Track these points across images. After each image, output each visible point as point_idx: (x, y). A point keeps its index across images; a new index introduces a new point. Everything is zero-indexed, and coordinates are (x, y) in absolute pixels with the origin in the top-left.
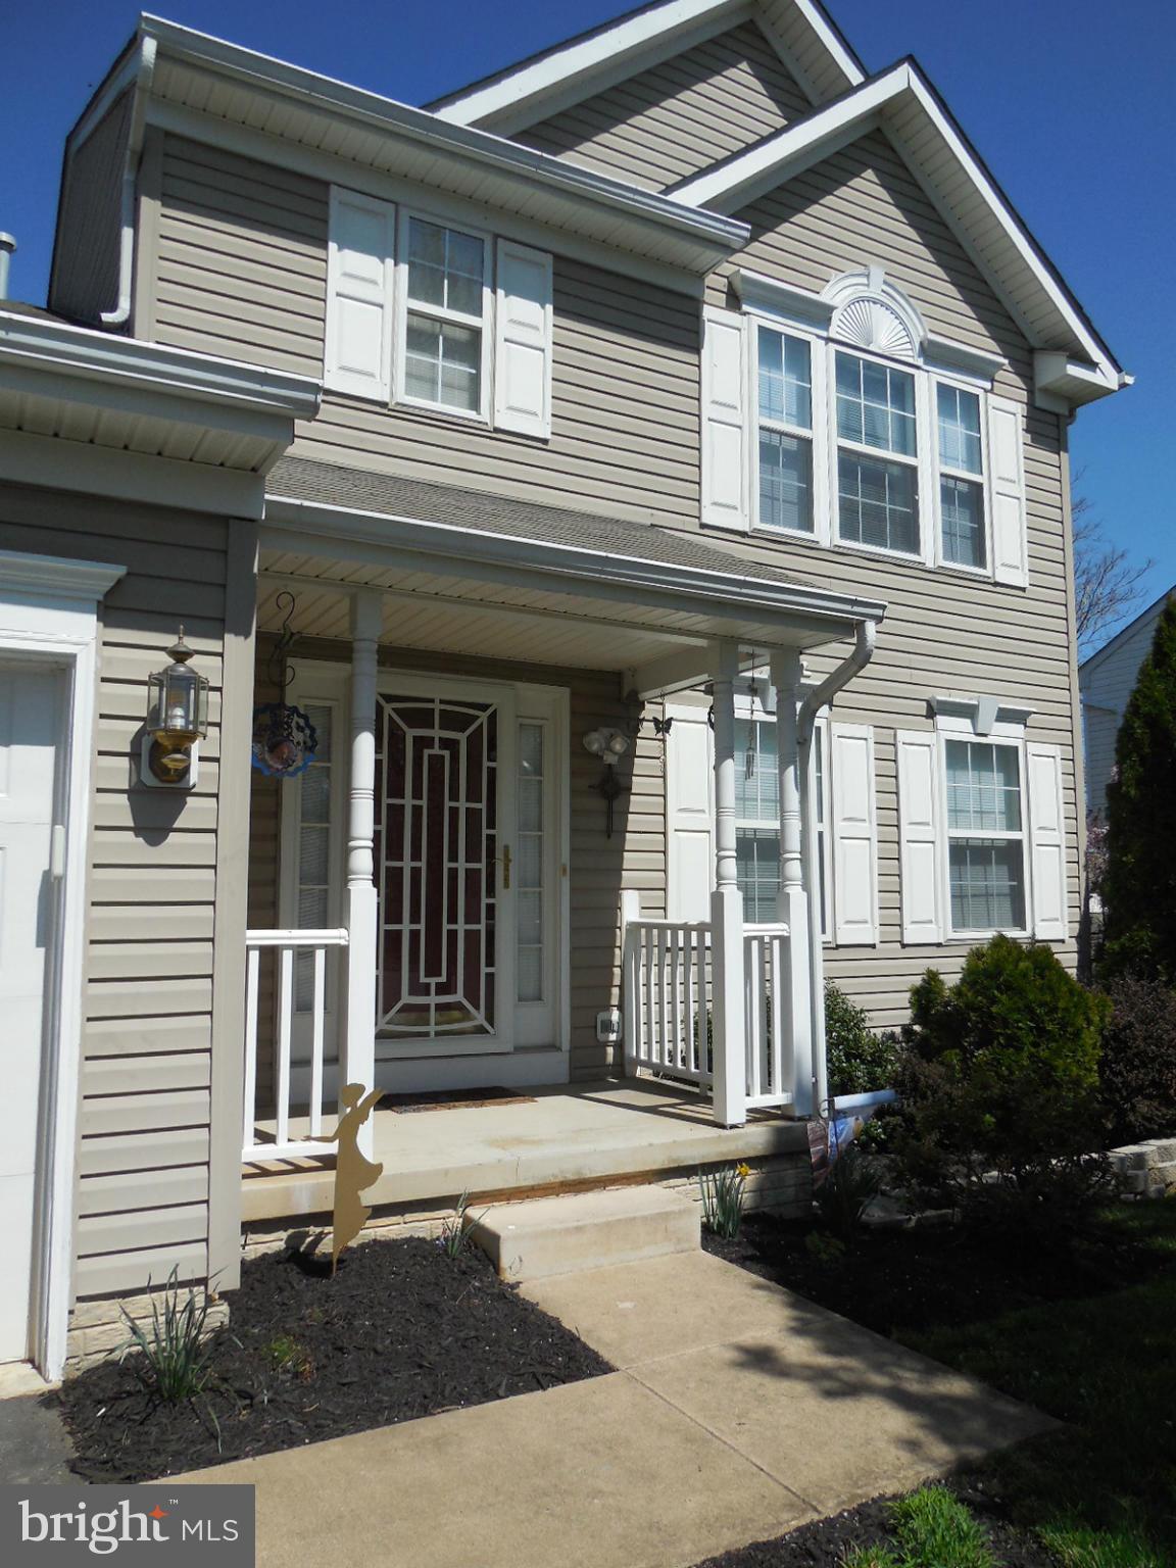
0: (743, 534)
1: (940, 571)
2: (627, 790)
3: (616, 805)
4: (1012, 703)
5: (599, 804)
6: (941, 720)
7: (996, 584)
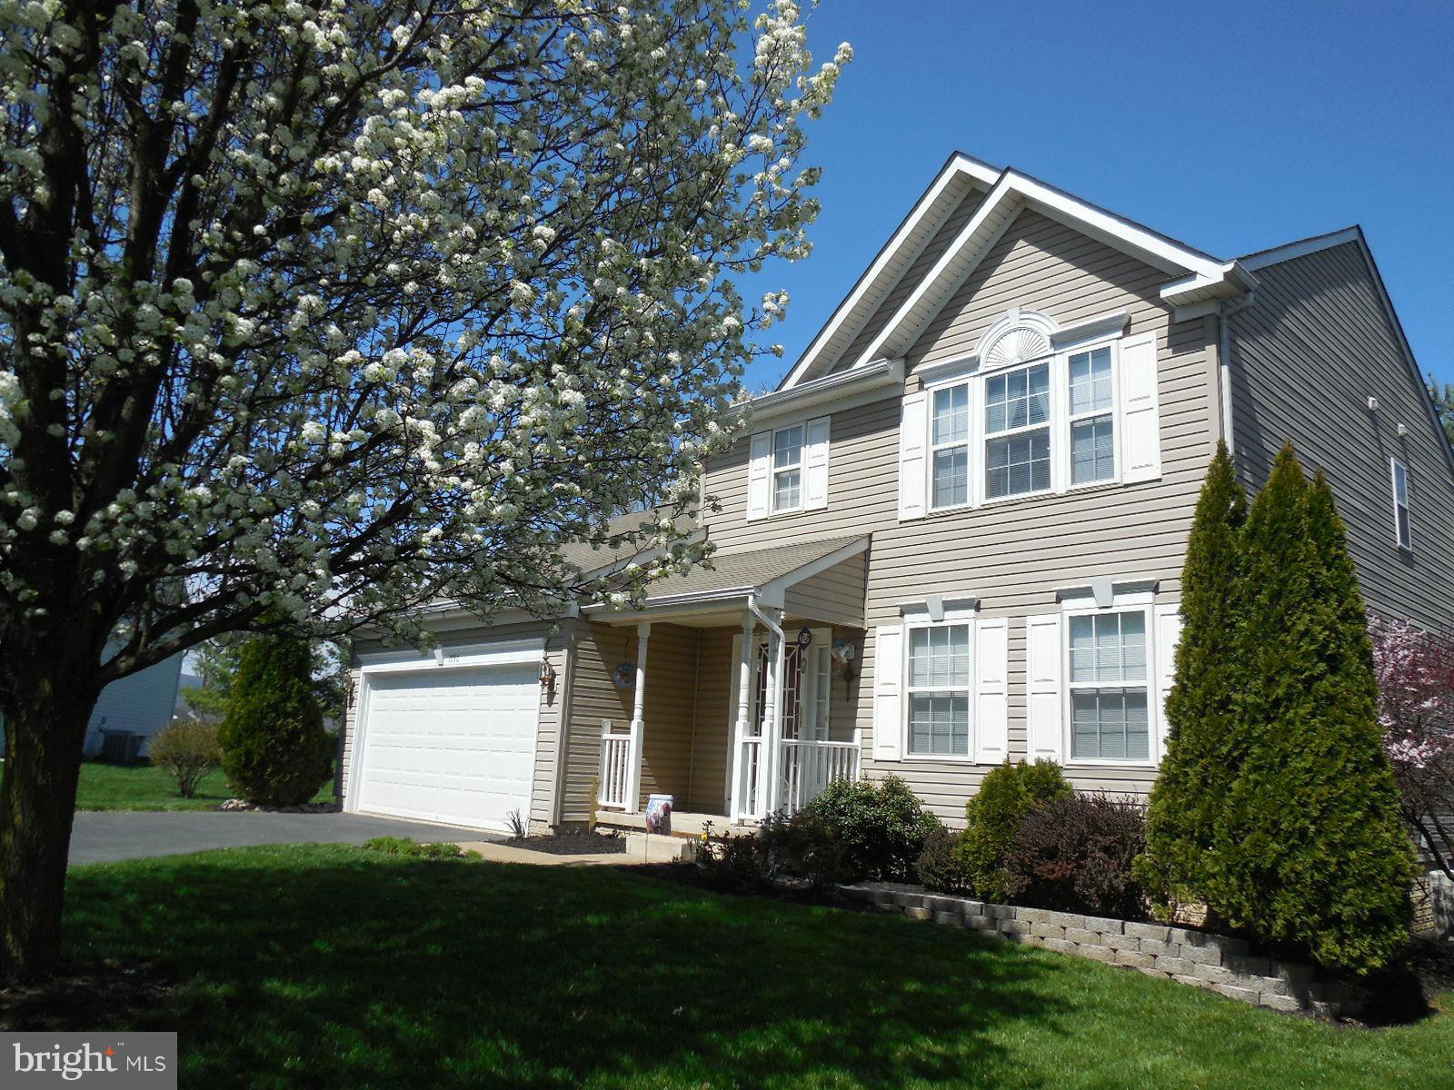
0: (924, 519)
1: (1070, 494)
2: (858, 676)
3: (853, 684)
4: (1144, 577)
5: (843, 684)
6: (1066, 603)
7: (1126, 486)
